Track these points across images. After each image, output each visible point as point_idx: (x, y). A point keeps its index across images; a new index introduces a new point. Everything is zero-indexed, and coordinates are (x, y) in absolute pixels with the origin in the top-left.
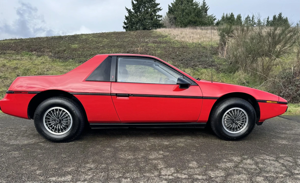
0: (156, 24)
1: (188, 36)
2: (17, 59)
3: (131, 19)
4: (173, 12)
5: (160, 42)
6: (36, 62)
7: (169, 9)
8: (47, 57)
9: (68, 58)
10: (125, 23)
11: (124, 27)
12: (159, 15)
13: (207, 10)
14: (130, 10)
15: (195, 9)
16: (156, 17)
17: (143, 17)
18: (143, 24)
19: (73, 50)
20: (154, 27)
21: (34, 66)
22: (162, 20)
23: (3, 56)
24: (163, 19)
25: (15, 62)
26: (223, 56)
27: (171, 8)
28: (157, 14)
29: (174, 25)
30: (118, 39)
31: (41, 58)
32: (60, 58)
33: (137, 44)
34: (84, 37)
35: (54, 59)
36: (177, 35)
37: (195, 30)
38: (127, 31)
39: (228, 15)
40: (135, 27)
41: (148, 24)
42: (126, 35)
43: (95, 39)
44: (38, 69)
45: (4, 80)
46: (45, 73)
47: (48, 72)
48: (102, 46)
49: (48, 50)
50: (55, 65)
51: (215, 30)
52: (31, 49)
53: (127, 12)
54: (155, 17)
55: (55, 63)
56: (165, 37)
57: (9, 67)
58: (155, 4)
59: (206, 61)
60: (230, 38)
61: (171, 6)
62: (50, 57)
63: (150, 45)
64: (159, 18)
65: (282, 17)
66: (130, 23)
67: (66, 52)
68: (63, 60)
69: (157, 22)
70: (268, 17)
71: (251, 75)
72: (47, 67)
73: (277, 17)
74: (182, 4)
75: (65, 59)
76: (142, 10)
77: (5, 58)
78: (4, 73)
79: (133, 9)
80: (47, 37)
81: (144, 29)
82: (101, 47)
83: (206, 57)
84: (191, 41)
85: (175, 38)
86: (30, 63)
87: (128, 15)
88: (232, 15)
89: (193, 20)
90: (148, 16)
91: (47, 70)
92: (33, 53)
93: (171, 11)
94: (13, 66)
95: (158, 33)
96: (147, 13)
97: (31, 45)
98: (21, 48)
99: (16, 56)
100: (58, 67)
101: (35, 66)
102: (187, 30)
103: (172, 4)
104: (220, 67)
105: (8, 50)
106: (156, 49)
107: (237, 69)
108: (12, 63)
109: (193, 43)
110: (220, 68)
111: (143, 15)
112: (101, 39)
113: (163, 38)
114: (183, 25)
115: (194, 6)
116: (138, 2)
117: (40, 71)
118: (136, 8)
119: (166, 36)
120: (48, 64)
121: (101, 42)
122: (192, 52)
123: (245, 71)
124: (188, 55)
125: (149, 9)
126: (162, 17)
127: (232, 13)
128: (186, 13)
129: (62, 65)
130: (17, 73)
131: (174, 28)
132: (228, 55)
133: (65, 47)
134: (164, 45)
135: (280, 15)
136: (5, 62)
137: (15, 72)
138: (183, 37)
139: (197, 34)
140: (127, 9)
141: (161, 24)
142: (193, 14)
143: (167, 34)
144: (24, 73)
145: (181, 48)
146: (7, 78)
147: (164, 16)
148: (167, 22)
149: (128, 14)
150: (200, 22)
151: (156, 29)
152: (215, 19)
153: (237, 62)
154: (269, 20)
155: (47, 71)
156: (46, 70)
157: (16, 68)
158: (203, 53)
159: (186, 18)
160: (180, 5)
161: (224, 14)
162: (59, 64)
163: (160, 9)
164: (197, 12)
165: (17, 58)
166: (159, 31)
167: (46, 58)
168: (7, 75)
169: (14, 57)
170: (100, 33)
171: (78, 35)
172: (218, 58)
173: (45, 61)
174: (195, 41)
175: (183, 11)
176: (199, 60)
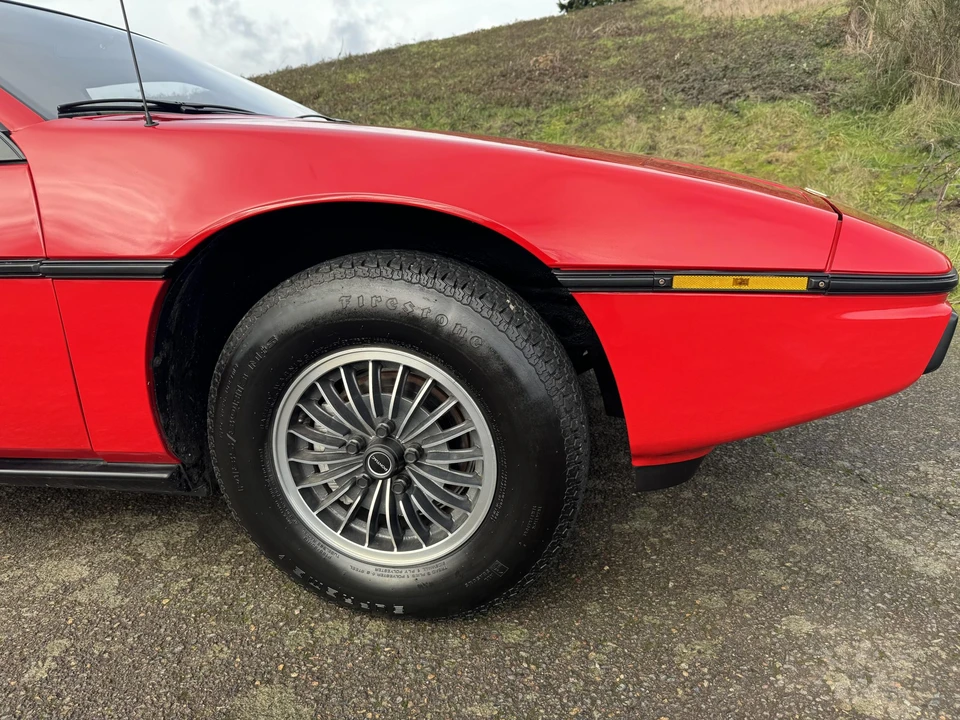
5: (641, 31)
56: (668, 14)
63: (599, 43)
83: (790, 57)
85: (702, 10)
104: (835, 90)
109: (763, 16)
113: (662, 16)
119: (675, 10)
124: (720, 58)
138: (734, 4)
158: (782, 44)
172: (841, 58)
174: (774, 10)
176: (756, 73)
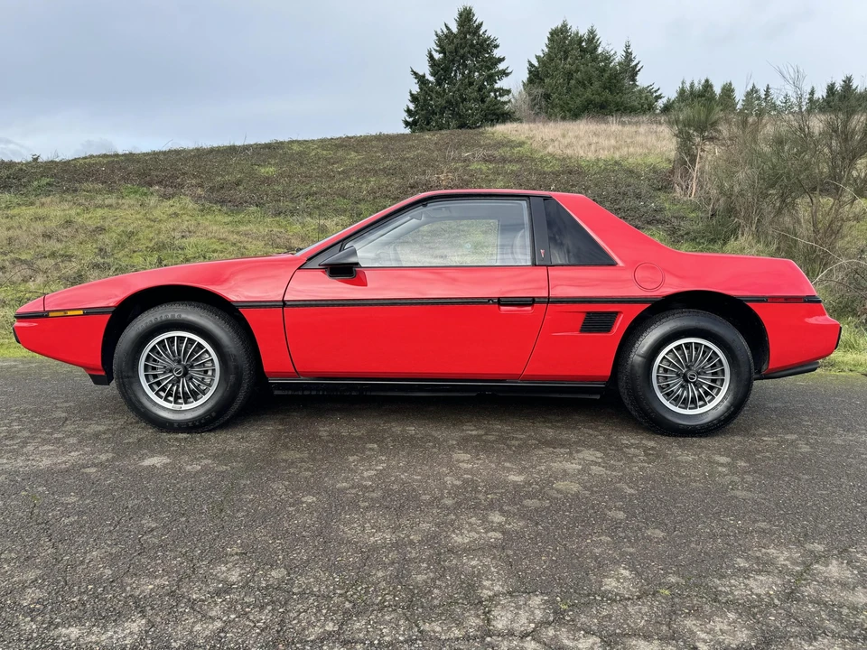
0: (494, 114)
1: (584, 142)
2: (107, 206)
3: (425, 100)
4: (541, 79)
5: (504, 160)
6: (157, 213)
7: (530, 72)
9: (246, 202)
10: (409, 111)
11: (407, 124)
12: (502, 89)
13: (636, 74)
14: (424, 76)
15: (603, 70)
16: (495, 94)
17: (457, 94)
18: (458, 114)
19: (263, 182)
20: (487, 120)
21: (148, 223)
22: (510, 101)
23: (69, 198)
24: (512, 100)
25: (100, 212)
26: (688, 193)
27: (537, 68)
28: (496, 86)
29: (544, 115)
30: (389, 153)
31: (171, 202)
32: (223, 202)
33: (438, 166)
34: (296, 148)
35: (207, 205)
36: (552, 140)
37: (603, 126)
38: (413, 132)
39: (696, 85)
40: (437, 122)
41: (473, 114)
42: (410, 143)
43: (325, 152)
44: (159, 233)
46: (176, 242)
48: (343, 172)
49: (194, 182)
50: (206, 221)
51: (660, 123)
52: (148, 179)
53: (416, 81)
54: (492, 94)
55: (208, 217)
56: (517, 147)
57: (82, 227)
58: (491, 58)
59: (636, 209)
60: (707, 143)
61: (536, 64)
63: (474, 166)
64: (501, 95)
65: (854, 87)
66: (422, 110)
67: (241, 187)
68: (232, 208)
69: (496, 107)
70: (813, 88)
71: (778, 248)
72: (184, 227)
73: (838, 87)
74: (566, 59)
75: (237, 206)
76: (455, 75)
77: (75, 203)
79: (432, 74)
80: (198, 150)
81: (462, 126)
82: (339, 173)
83: (638, 196)
84: (591, 156)
85: (545, 148)
86: (138, 216)
87: (419, 90)
88: (708, 85)
89: (597, 99)
90: (471, 92)
92: (151, 189)
93: (535, 76)
94: (92, 224)
95: (498, 137)
96: (471, 84)
97: (150, 170)
98: (123, 178)
99: (106, 196)
101: (152, 224)
102: (581, 126)
103: (538, 57)
104: (679, 226)
105: (87, 180)
106: (491, 177)
107: (734, 232)
108: (90, 215)
109: (598, 160)
110: (680, 230)
111: (459, 90)
112: (340, 153)
113: (512, 147)
114: (568, 114)
115: (601, 61)
116: (445, 54)
117: (162, 237)
118: (439, 71)
119: (521, 144)
120: (188, 218)
121: (340, 161)
122: (596, 185)
123: (759, 235)
125: (477, 74)
126: (511, 95)
127: (707, 81)
128: (579, 82)
129: (226, 220)
130: (100, 244)
131: (544, 123)
132: (703, 191)
133: (241, 171)
134: (516, 167)
135: (848, 81)
136: (73, 212)
138: (569, 145)
139: (608, 137)
140: (415, 74)
141: (507, 114)
142: (597, 84)
143: (523, 138)
144: (119, 243)
145: (563, 173)
146: (69, 257)
147: (515, 92)
148: (525, 107)
149: (417, 86)
150: (617, 104)
151: (492, 125)
152: (659, 97)
153: (731, 211)
154: (816, 96)
155: (183, 237)
157: (101, 230)
158: (629, 186)
159: (578, 95)
160: (561, 59)
161: (683, 83)
162: (219, 218)
163: (505, 73)
164: (610, 78)
165: (107, 202)
166: (501, 129)
167: (184, 202)
168: (73, 249)
169: (99, 199)
170: (341, 138)
171: (282, 143)
172: (674, 201)
173: (181, 209)
174: (604, 155)
175: (569, 75)
176: (617, 207)
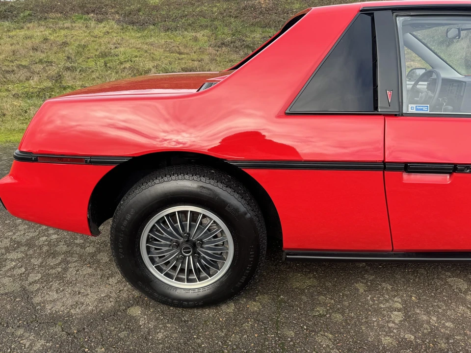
8: (113, 23)
45: (47, 66)
47: (117, 50)
62: (118, 22)
78: (47, 53)
91: (115, 46)
100: (133, 41)
137: (64, 52)
156: (113, 47)
